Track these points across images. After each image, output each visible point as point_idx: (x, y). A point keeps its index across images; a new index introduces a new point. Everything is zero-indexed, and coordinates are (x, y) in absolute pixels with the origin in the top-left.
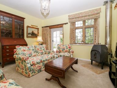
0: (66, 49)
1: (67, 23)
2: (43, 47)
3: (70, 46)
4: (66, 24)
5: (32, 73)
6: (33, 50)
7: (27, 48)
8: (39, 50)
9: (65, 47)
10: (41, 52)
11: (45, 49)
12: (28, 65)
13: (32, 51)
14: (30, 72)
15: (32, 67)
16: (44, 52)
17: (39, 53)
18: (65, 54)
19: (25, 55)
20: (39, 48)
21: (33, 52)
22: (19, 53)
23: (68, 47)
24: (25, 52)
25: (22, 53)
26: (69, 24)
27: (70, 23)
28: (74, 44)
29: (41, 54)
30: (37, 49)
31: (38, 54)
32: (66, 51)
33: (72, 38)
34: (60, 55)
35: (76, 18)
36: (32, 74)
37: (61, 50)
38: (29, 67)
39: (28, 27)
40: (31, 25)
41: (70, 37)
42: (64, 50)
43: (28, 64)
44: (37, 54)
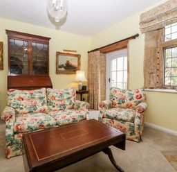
0: (127, 101)
1: (137, 35)
2: (68, 93)
3: (141, 93)
4: (134, 37)
5: (14, 151)
6: (41, 98)
7: (28, 95)
8: (57, 98)
9: (126, 94)
10: (60, 103)
11: (72, 99)
12: (7, 130)
13: (38, 101)
14: (9, 147)
15: (16, 136)
16: (68, 103)
17: (54, 107)
18: (119, 113)
19: (22, 108)
20: (55, 95)
21: (39, 103)
22: (10, 104)
23: (134, 96)
24: (23, 102)
25: (15, 104)
26: (142, 37)
27: (144, 35)
28: (157, 88)
29: (59, 108)
30: (50, 98)
31: (53, 109)
32: (128, 106)
33: (152, 73)
34: (107, 115)
35: (159, 17)
36: (15, 153)
37: (116, 101)
38: (9, 136)
39: (58, 54)
40: (64, 50)
41: (145, 71)
42: (123, 102)
43: (10, 128)
44: (51, 107)
